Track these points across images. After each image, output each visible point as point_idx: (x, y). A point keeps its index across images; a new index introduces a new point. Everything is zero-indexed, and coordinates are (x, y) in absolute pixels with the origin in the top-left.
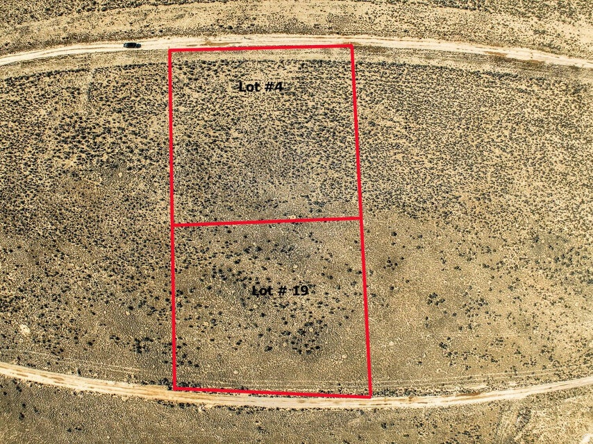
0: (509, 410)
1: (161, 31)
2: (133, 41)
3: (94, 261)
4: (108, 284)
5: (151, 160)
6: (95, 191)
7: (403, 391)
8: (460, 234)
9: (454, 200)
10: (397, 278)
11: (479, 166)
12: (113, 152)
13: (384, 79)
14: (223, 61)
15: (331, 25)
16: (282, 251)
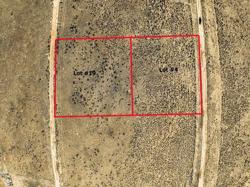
0: (51, 183)
1: (206, 33)
2: (202, 21)
3: (108, 8)
4: (99, 14)
5: (152, 31)
6: (138, 7)
7: (58, 139)
8: (124, 162)
9: (139, 158)
10: (105, 136)
11: (153, 168)
12: (155, 14)
13: (189, 127)
14: (195, 59)
15: (211, 104)
16: (115, 87)
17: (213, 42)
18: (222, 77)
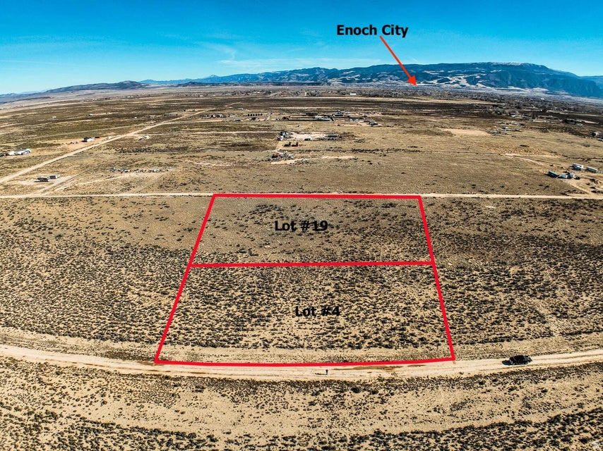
17: (454, 405)
18: (289, 442)
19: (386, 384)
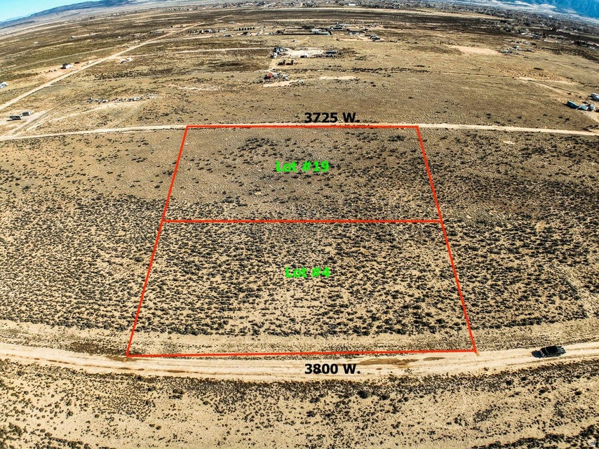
19: (399, 385)
